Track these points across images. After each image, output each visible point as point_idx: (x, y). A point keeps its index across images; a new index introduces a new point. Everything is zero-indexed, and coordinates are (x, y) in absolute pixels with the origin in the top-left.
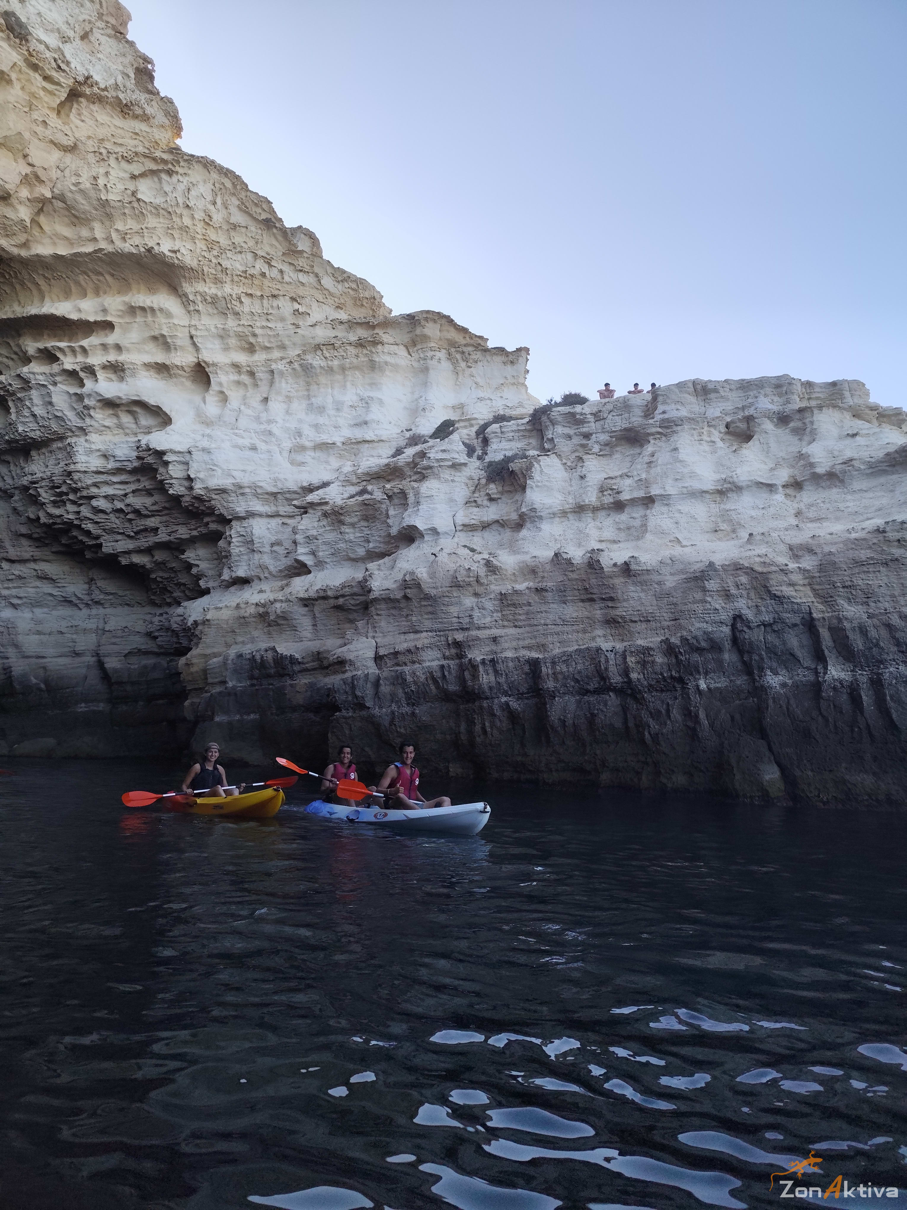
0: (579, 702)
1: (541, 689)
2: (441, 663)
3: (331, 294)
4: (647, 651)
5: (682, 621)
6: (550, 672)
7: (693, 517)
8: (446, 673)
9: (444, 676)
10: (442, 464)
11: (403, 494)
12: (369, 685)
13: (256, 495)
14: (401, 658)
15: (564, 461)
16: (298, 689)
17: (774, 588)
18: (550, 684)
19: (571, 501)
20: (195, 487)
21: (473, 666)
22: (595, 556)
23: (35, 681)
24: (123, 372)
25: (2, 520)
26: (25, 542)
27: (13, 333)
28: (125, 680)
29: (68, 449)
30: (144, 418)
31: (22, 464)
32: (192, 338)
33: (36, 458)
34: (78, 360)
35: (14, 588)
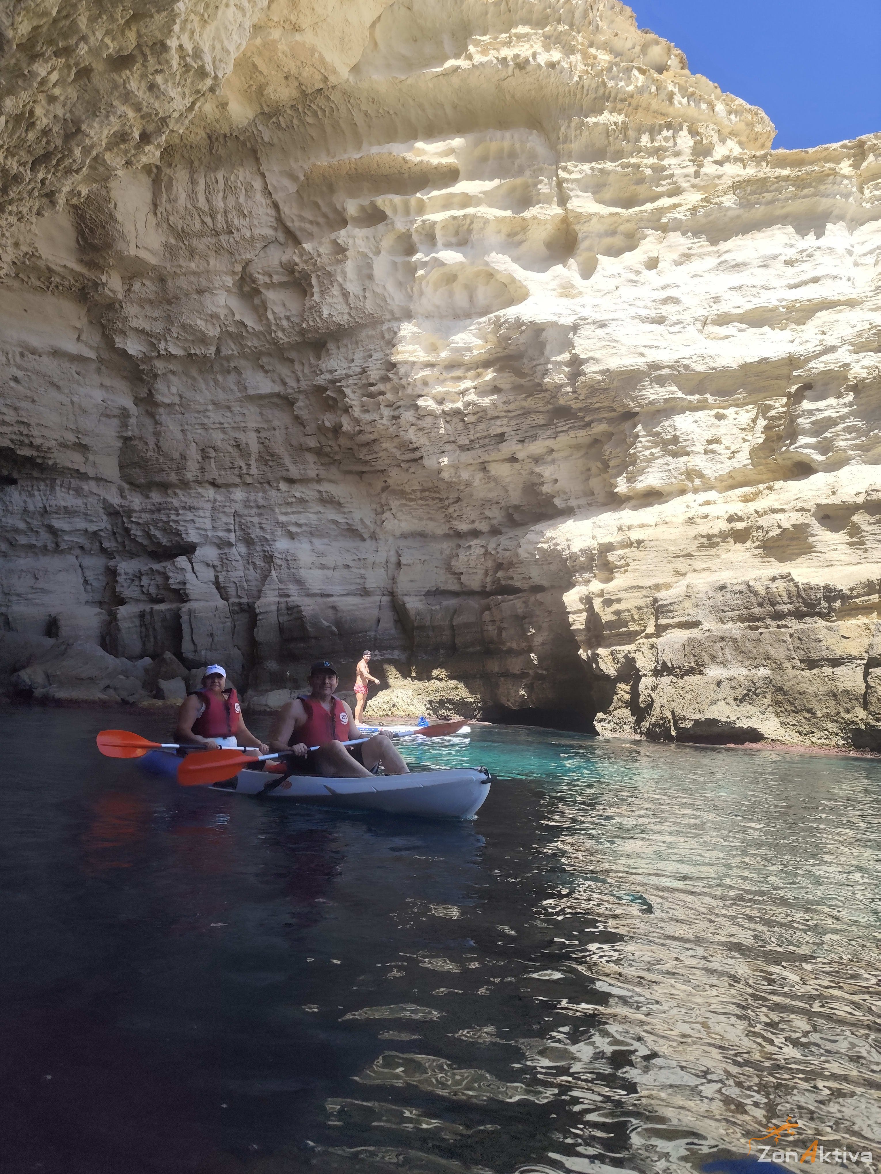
20: (587, 371)
23: (325, 623)
24: (469, 231)
25: (277, 432)
26: (310, 458)
27: (324, 189)
28: (428, 623)
29: (387, 336)
30: (483, 294)
31: (313, 362)
32: (560, 184)
33: (335, 352)
34: (411, 218)
35: (293, 513)
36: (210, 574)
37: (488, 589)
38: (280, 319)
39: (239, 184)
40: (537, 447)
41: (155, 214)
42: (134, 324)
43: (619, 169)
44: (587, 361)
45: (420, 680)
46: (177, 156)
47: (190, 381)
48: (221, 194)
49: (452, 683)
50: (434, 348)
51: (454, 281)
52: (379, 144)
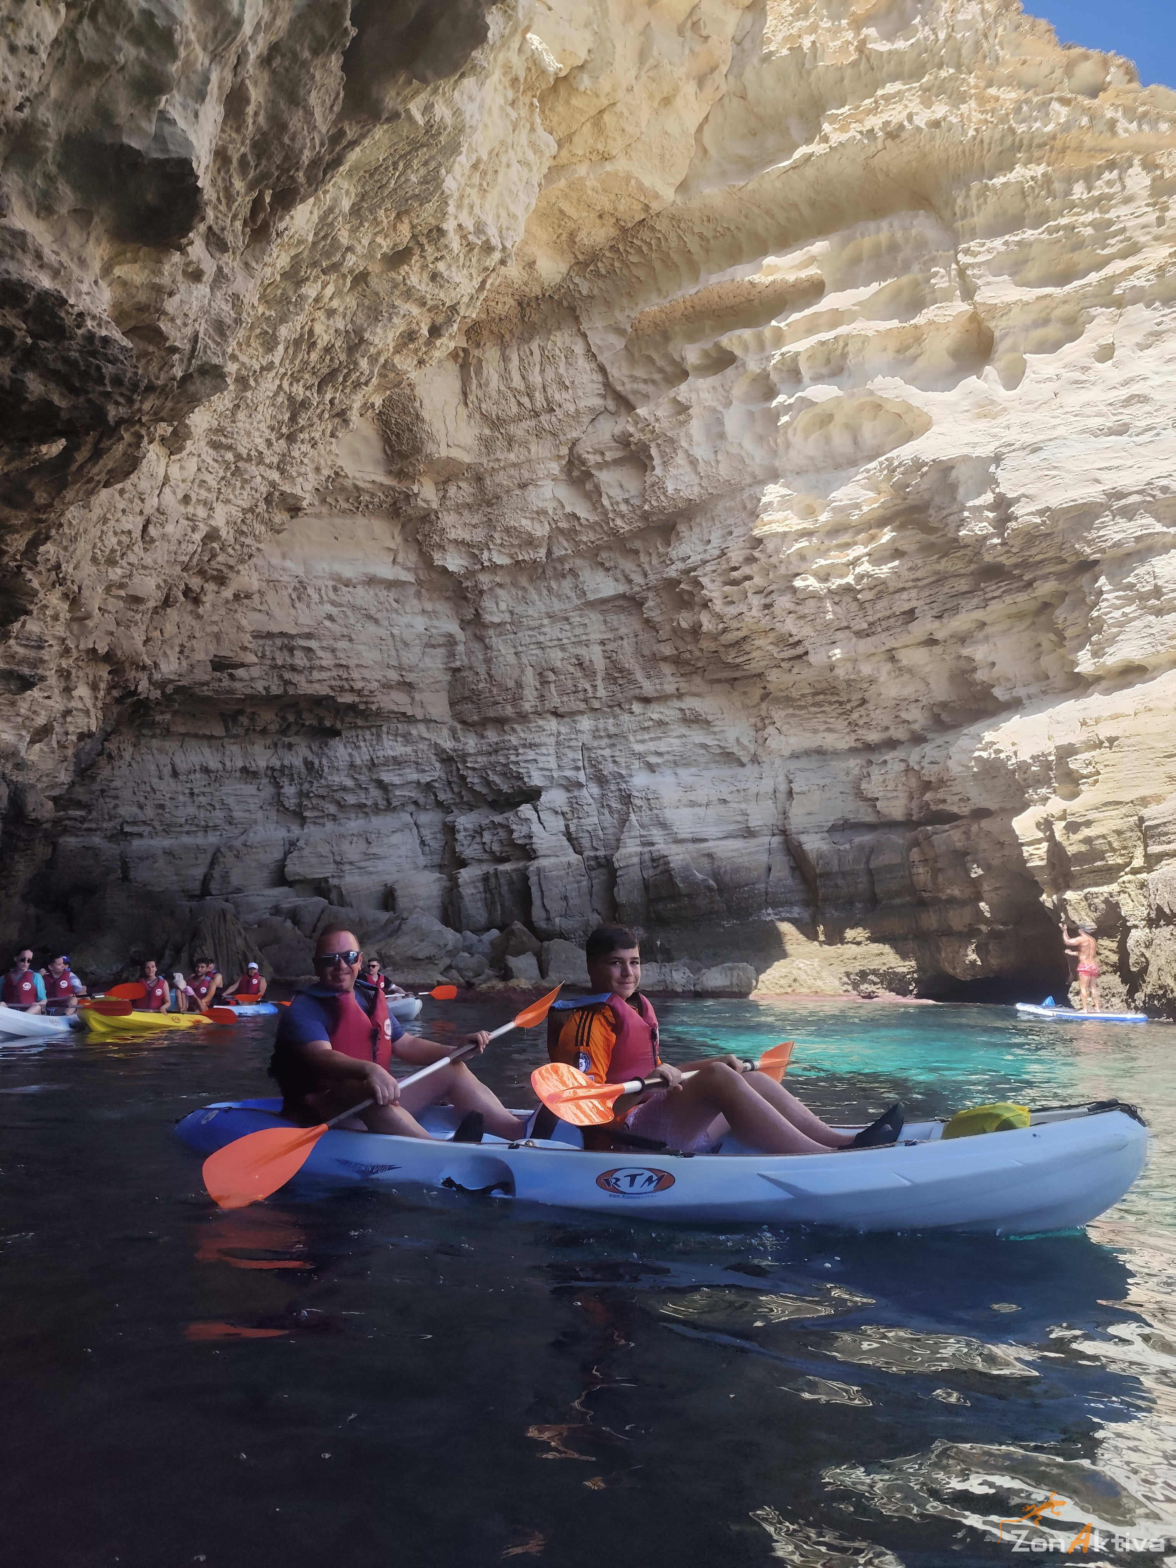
13: (1153, 506)
20: (1019, 514)
23: (700, 876)
24: (844, 356)
25: (625, 642)
26: (667, 669)
27: (658, 338)
28: (835, 868)
29: (749, 506)
30: (869, 431)
31: (661, 550)
32: (962, 272)
33: (686, 534)
34: (767, 354)
35: (651, 739)
36: (560, 823)
37: (914, 818)
38: (618, 503)
39: (558, 352)
40: (961, 622)
41: (466, 404)
42: (452, 536)
43: (1045, 236)
44: (1017, 500)
45: (830, 944)
46: (486, 333)
47: (520, 593)
48: (538, 368)
49: (876, 947)
50: (810, 512)
51: (830, 422)
52: (721, 269)
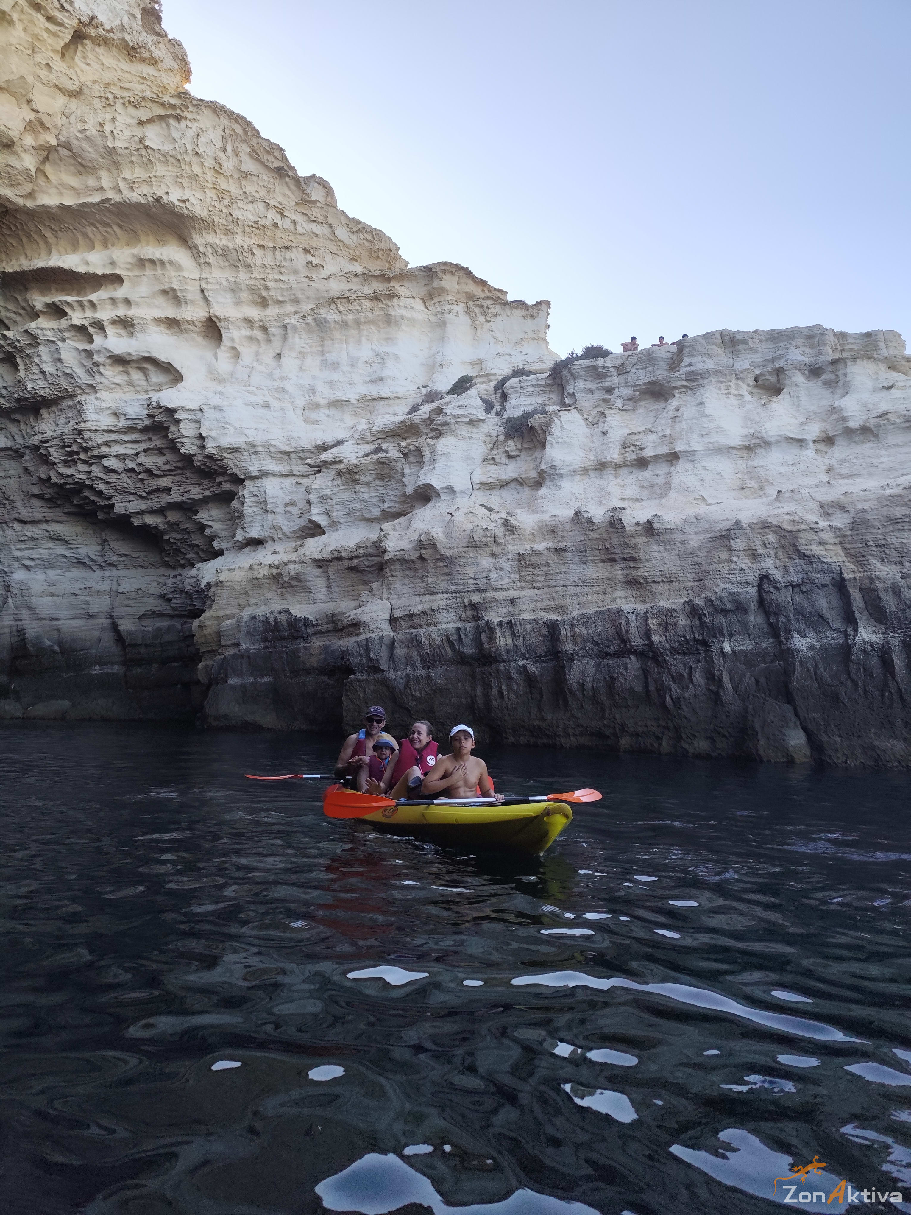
0: (598, 665)
1: (560, 652)
2: (457, 625)
3: (345, 245)
4: (669, 612)
5: (706, 582)
6: (569, 634)
7: (719, 474)
8: (462, 636)
9: (460, 639)
10: (459, 420)
11: (419, 452)
12: (384, 648)
13: (269, 454)
14: (416, 620)
15: (586, 416)
16: (312, 651)
17: (803, 547)
18: (569, 647)
19: (592, 458)
20: (207, 446)
21: (490, 629)
22: (616, 515)
23: (48, 643)
25: (12, 480)
26: (37, 503)
28: (140, 642)
30: (154, 375)
31: (33, 423)
32: (202, 292)
33: (46, 417)
34: (85, 315)
35: (27, 549)
51: (128, 365)
